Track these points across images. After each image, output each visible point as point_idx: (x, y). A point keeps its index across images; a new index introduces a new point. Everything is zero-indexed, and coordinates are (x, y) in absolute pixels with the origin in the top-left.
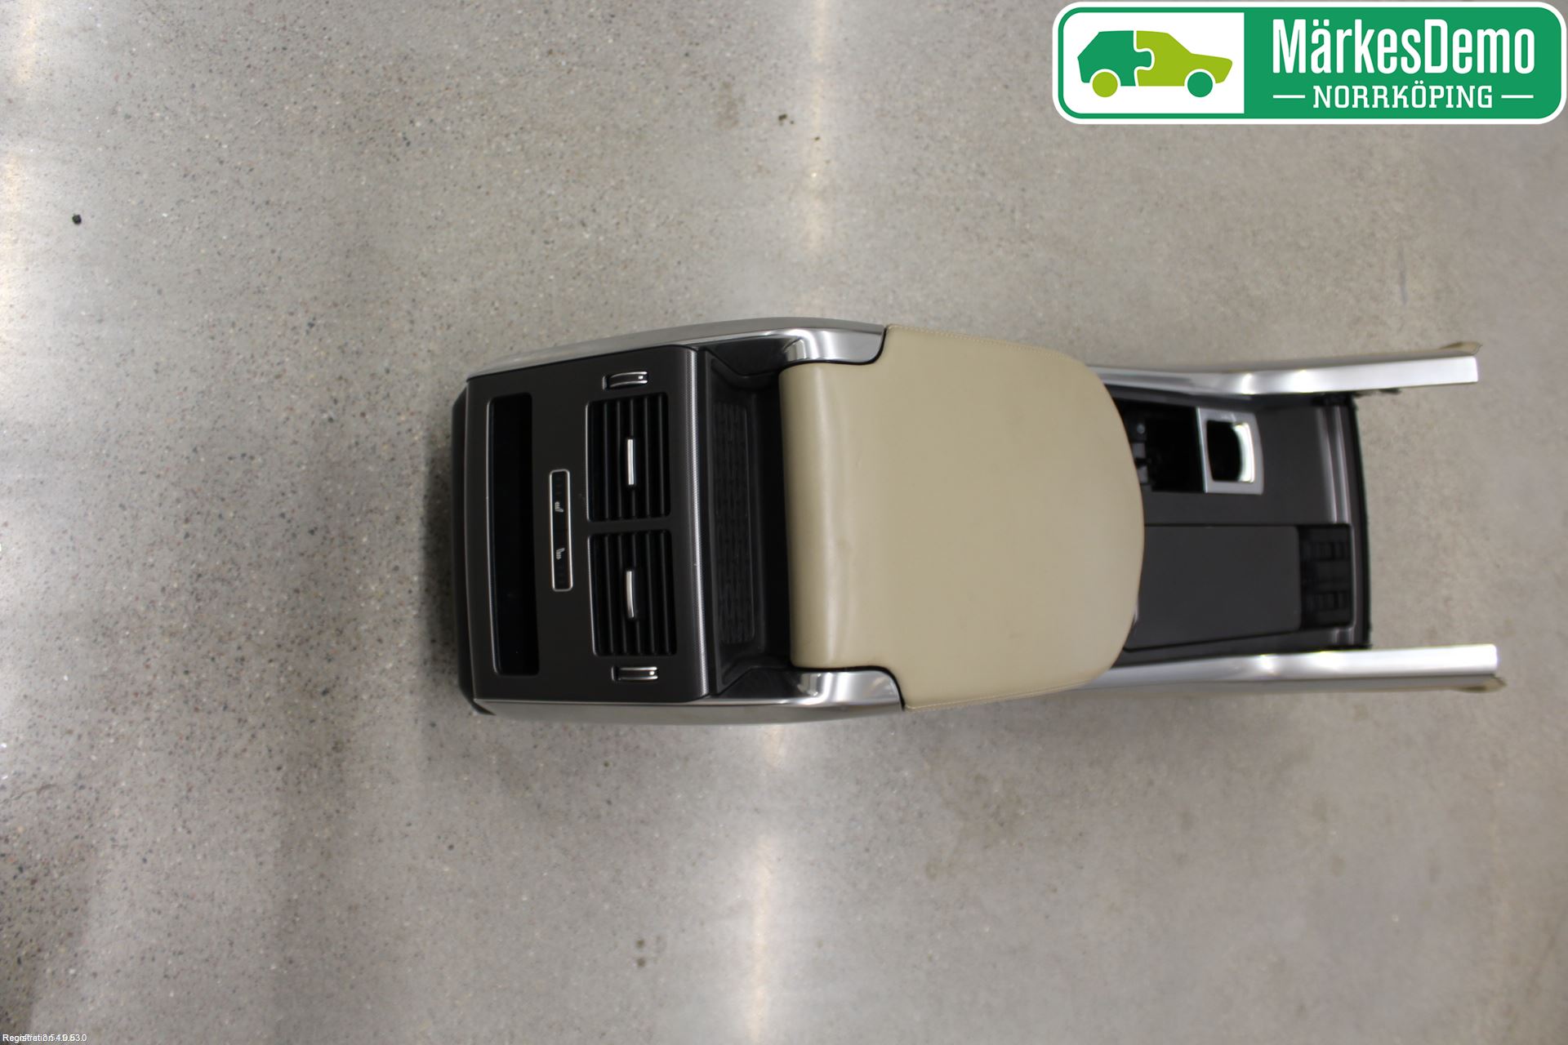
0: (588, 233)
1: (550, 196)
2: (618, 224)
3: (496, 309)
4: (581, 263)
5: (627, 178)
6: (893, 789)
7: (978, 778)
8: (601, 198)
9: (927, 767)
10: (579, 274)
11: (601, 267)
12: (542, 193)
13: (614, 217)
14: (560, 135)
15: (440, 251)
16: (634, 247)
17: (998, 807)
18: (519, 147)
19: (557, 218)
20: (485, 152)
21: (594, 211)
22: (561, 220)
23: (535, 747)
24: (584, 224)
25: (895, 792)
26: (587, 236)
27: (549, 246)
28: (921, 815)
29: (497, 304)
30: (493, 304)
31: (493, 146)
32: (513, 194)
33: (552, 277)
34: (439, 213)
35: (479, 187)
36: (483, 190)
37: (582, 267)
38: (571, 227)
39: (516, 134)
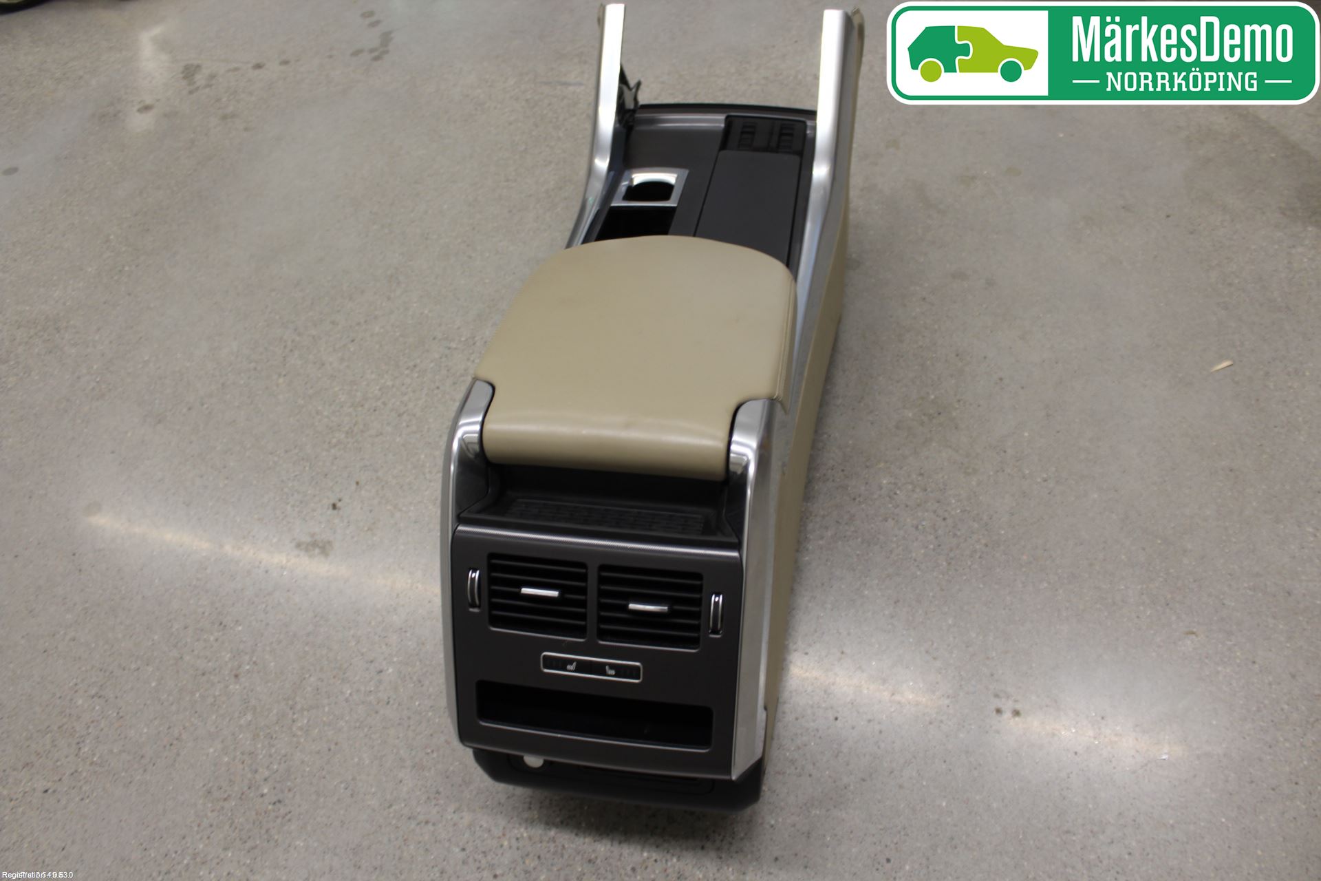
0: (388, 669)
1: (351, 694)
2: (387, 645)
3: (432, 751)
4: (411, 678)
5: (352, 632)
6: (895, 494)
7: (897, 427)
8: (362, 654)
9: (882, 465)
10: (420, 681)
11: (418, 663)
12: (347, 700)
13: (381, 647)
14: (304, 679)
15: (373, 790)
16: (408, 635)
17: (924, 415)
18: (305, 713)
19: (371, 692)
20: (302, 740)
21: (372, 662)
22: (372, 689)
23: (810, 775)
24: (381, 672)
25: (898, 492)
26: (390, 670)
27: (391, 702)
28: (921, 474)
29: (429, 751)
30: (428, 754)
31: (299, 733)
32: (342, 723)
33: (417, 703)
34: (343, 786)
35: (330, 750)
36: (333, 747)
37: (415, 678)
38: (380, 681)
39: (294, 713)
